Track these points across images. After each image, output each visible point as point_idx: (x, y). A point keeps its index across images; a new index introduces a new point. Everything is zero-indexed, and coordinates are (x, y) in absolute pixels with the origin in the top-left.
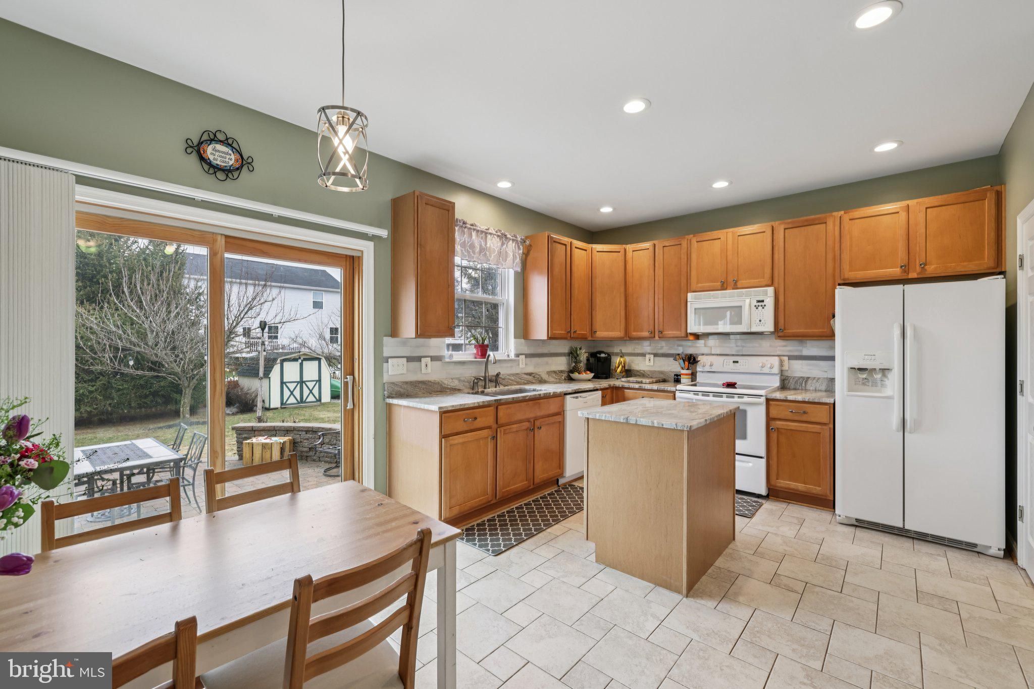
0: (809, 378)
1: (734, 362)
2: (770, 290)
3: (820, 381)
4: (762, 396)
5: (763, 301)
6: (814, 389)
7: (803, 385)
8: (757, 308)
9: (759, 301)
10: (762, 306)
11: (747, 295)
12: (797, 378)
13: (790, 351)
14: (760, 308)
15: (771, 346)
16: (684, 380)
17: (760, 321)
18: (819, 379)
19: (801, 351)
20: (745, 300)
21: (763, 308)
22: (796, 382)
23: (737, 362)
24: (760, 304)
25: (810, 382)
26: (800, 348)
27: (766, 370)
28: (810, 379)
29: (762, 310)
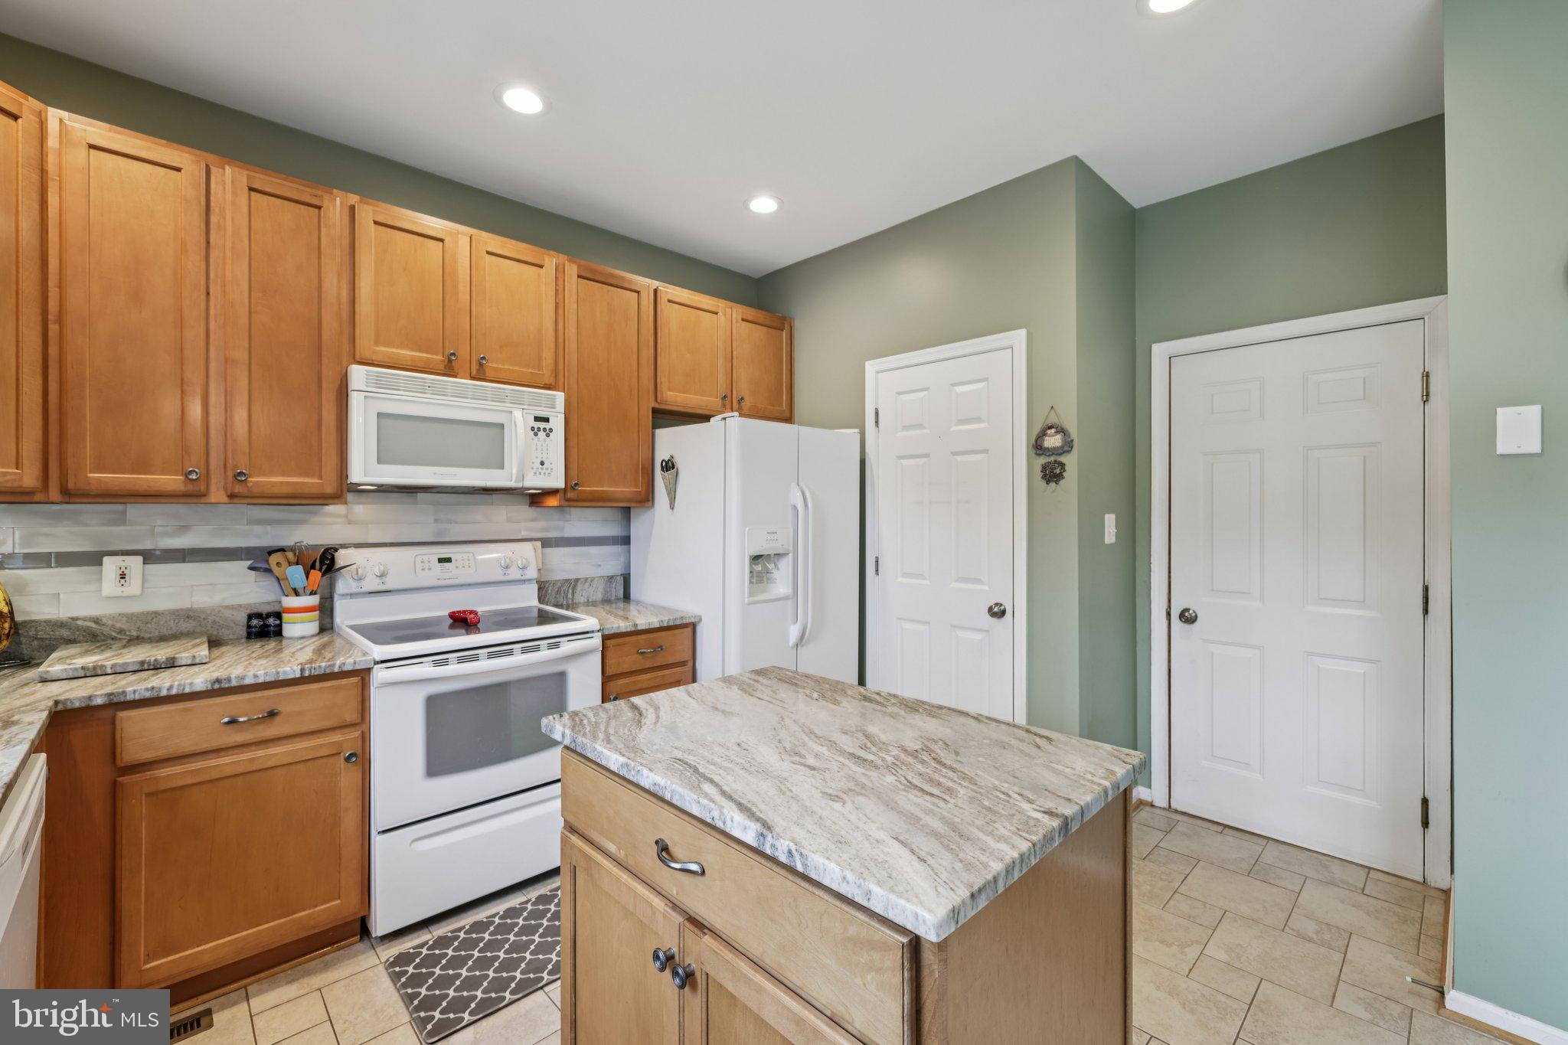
0: (577, 580)
1: (441, 560)
2: (560, 397)
3: (595, 582)
4: (593, 632)
5: (547, 420)
6: (586, 600)
7: (570, 595)
8: (536, 434)
9: (537, 419)
10: (545, 430)
11: (518, 402)
12: (559, 584)
13: (544, 530)
14: (542, 434)
15: (509, 520)
16: (299, 627)
17: (542, 463)
18: (593, 579)
19: (562, 529)
20: (511, 412)
21: (548, 435)
22: (558, 592)
23: (449, 560)
24: (542, 425)
25: (579, 587)
26: (561, 523)
27: (514, 573)
28: (580, 582)
29: (545, 440)
